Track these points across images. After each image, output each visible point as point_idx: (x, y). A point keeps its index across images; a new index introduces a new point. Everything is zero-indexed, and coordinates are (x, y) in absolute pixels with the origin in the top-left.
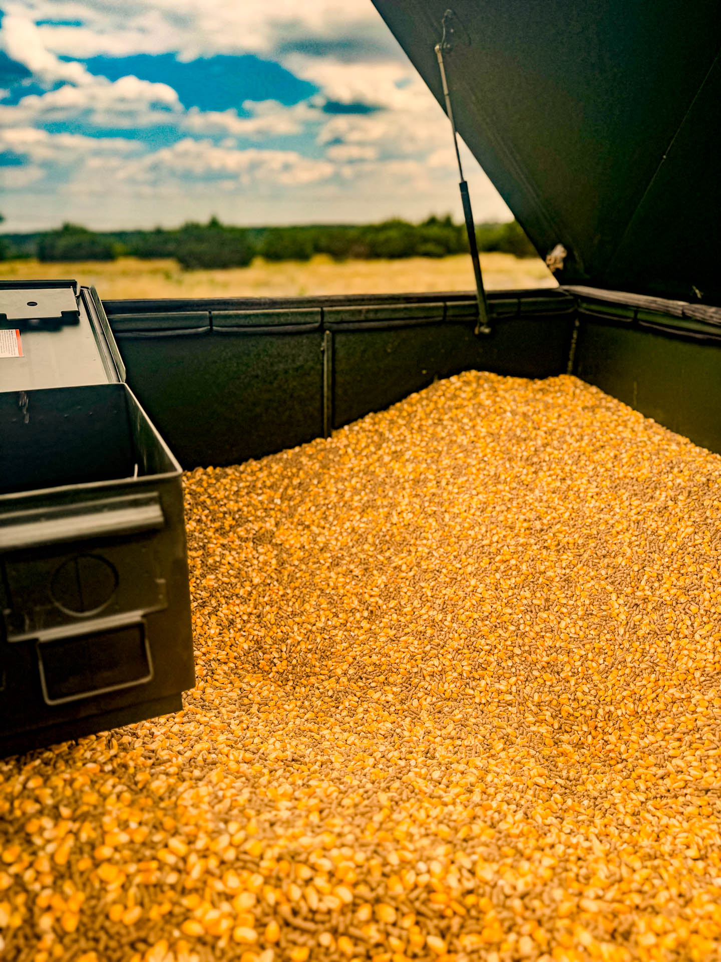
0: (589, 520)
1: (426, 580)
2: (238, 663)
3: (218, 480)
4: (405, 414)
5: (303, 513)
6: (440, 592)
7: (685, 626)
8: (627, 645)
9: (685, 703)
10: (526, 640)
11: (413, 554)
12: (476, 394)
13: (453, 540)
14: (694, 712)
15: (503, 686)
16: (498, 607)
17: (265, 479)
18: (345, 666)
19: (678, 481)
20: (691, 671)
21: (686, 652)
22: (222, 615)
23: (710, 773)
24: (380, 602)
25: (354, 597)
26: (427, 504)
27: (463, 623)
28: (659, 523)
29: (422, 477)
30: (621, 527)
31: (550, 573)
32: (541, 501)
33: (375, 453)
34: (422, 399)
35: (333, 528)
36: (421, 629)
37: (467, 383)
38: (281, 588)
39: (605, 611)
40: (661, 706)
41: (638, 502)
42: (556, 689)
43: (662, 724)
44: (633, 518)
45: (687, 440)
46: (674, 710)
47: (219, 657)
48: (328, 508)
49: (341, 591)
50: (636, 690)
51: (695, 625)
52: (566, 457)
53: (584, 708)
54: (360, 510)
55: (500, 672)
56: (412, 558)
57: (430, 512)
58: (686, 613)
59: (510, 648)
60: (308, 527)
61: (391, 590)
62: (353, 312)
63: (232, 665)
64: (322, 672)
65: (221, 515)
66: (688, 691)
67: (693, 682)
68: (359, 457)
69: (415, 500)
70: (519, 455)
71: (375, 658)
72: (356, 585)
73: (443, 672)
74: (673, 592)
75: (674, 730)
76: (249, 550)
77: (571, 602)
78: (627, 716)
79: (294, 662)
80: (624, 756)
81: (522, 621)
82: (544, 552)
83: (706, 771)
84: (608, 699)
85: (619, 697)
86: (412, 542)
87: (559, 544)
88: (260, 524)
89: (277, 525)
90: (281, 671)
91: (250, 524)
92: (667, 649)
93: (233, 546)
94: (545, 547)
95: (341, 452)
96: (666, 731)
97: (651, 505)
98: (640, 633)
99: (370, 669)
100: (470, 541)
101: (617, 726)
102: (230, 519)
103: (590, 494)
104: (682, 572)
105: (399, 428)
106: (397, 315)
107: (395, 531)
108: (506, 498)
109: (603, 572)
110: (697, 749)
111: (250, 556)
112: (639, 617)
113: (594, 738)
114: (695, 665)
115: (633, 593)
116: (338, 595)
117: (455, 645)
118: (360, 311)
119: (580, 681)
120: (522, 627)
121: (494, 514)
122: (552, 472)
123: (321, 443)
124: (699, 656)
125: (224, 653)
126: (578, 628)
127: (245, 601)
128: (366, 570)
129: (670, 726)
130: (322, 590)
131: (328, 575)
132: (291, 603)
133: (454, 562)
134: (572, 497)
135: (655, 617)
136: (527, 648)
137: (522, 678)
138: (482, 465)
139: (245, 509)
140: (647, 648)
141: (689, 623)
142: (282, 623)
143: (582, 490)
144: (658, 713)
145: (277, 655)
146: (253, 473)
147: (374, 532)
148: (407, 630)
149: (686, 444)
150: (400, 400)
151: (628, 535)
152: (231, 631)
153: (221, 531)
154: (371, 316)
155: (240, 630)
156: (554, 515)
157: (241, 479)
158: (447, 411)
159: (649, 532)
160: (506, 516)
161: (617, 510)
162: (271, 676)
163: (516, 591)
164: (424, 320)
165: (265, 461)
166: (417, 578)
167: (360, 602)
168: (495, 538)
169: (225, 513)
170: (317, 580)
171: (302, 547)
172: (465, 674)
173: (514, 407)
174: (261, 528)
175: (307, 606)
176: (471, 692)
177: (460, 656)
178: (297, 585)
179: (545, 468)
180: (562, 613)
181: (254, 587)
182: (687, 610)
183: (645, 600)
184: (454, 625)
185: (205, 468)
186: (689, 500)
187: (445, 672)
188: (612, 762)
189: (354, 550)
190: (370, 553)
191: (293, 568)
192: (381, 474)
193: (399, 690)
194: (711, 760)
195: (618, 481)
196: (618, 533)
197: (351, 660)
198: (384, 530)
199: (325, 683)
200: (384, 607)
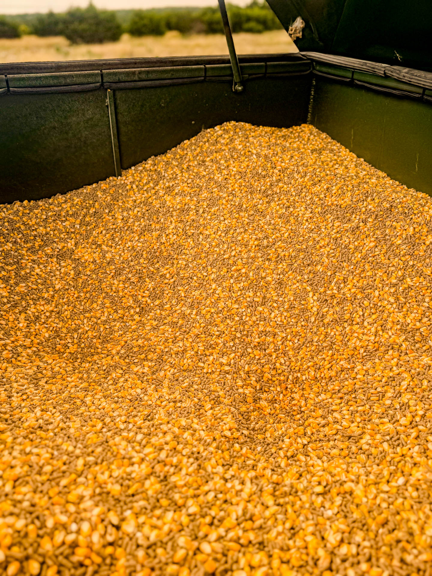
0: (302, 238)
1: (182, 285)
2: (40, 347)
3: (31, 210)
4: (178, 157)
5: (96, 235)
6: (191, 293)
7: (358, 316)
8: (315, 330)
9: (350, 371)
10: (246, 327)
11: (175, 266)
12: (232, 140)
13: (203, 255)
14: (355, 378)
15: (224, 360)
16: (229, 303)
17: (69, 209)
18: (119, 348)
19: (370, 207)
20: (358, 348)
21: (356, 335)
22: (30, 313)
23: (356, 424)
24: (149, 301)
25: (130, 298)
26: (188, 228)
27: (204, 316)
28: (351, 239)
29: (186, 207)
30: (323, 243)
31: (269, 279)
32: (270, 225)
33: (153, 188)
34: (191, 144)
35: (118, 247)
36: (175, 320)
37: (227, 131)
38: (76, 292)
39: (303, 305)
40: (333, 373)
41: (339, 224)
42: (262, 361)
43: (332, 386)
44: (333, 236)
45: (385, 175)
46: (342, 376)
47: (25, 344)
48: (115, 231)
49: (121, 294)
50: (317, 362)
51: (366, 315)
52: (292, 190)
53: (279, 374)
54: (139, 233)
55: (225, 350)
56: (174, 270)
57: (189, 234)
58: (360, 306)
59: (234, 333)
60: (100, 246)
61: (157, 292)
62: (127, 74)
63: (35, 349)
64: (103, 352)
65: (32, 238)
66: (353, 362)
67: (358, 356)
68: (141, 192)
69: (179, 225)
70: (259, 189)
71: (140, 342)
72: (133, 288)
73: (184, 351)
74: (353, 291)
75: (339, 391)
76: (53, 264)
77: (281, 299)
78: (309, 380)
79: (83, 345)
80: (303, 409)
81: (244, 314)
82: (267, 263)
83: (353, 422)
84: (297, 368)
85: (305, 367)
86: (175, 256)
87: (278, 257)
88: (63, 244)
89: (76, 244)
90: (73, 352)
91: (55, 245)
92: (343, 332)
93: (41, 261)
94: (268, 259)
95: (128, 187)
96: (334, 391)
97: (348, 226)
98: (326, 321)
99: (135, 350)
100: (215, 256)
101: (301, 387)
102: (40, 240)
103: (305, 219)
104: (362, 276)
105: (172, 168)
106: (166, 76)
107: (163, 248)
108: (245, 223)
109: (306, 277)
110: (351, 406)
111: (54, 268)
112: (326, 309)
113: (284, 396)
114: (361, 344)
115: (325, 292)
116: (118, 297)
117: (196, 331)
118: (134, 73)
119: (280, 355)
120: (244, 317)
121: (235, 235)
122: (280, 202)
123: (114, 180)
124: (365, 337)
125: (30, 340)
126: (283, 317)
127: (48, 302)
128: (140, 278)
129: (337, 388)
130: (107, 293)
131: (112, 282)
132: (83, 303)
133: (203, 272)
134: (292, 221)
135: (338, 309)
136: (245, 333)
137: (238, 354)
138: (231, 198)
139: (52, 232)
140: (329, 331)
141: (361, 313)
142: (76, 318)
143: (300, 215)
144: (331, 378)
145: (70, 341)
146: (59, 205)
147: (148, 250)
148: (166, 321)
149: (383, 178)
150: (175, 146)
151: (328, 249)
152: (37, 324)
153: (33, 250)
154: (143, 76)
155: (44, 323)
156: (278, 235)
157: (49, 210)
158: (209, 154)
159: (343, 246)
160: (243, 237)
161: (323, 230)
162: (64, 356)
163: (243, 292)
164: (189, 80)
165: (69, 195)
166: (176, 283)
167: (134, 301)
168: (233, 253)
169: (35, 236)
170: (104, 286)
171: (94, 262)
172: (199, 353)
173: (259, 151)
174: (64, 247)
175: (95, 305)
176: (202, 365)
177: (198, 340)
178: (88, 289)
179: (276, 199)
180: (273, 307)
181: (56, 291)
182: (361, 304)
183: (333, 297)
184: (198, 317)
185: (22, 201)
186: (375, 222)
187: (186, 351)
188: (294, 413)
189: (132, 264)
190: (144, 265)
191: (86, 277)
192: (157, 204)
193: (154, 364)
194: (358, 414)
195: (327, 208)
196: (321, 247)
197: (123, 343)
198: (155, 248)
199: (104, 360)
200: (152, 305)
